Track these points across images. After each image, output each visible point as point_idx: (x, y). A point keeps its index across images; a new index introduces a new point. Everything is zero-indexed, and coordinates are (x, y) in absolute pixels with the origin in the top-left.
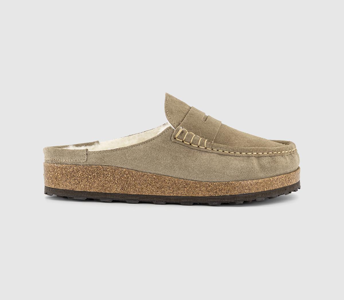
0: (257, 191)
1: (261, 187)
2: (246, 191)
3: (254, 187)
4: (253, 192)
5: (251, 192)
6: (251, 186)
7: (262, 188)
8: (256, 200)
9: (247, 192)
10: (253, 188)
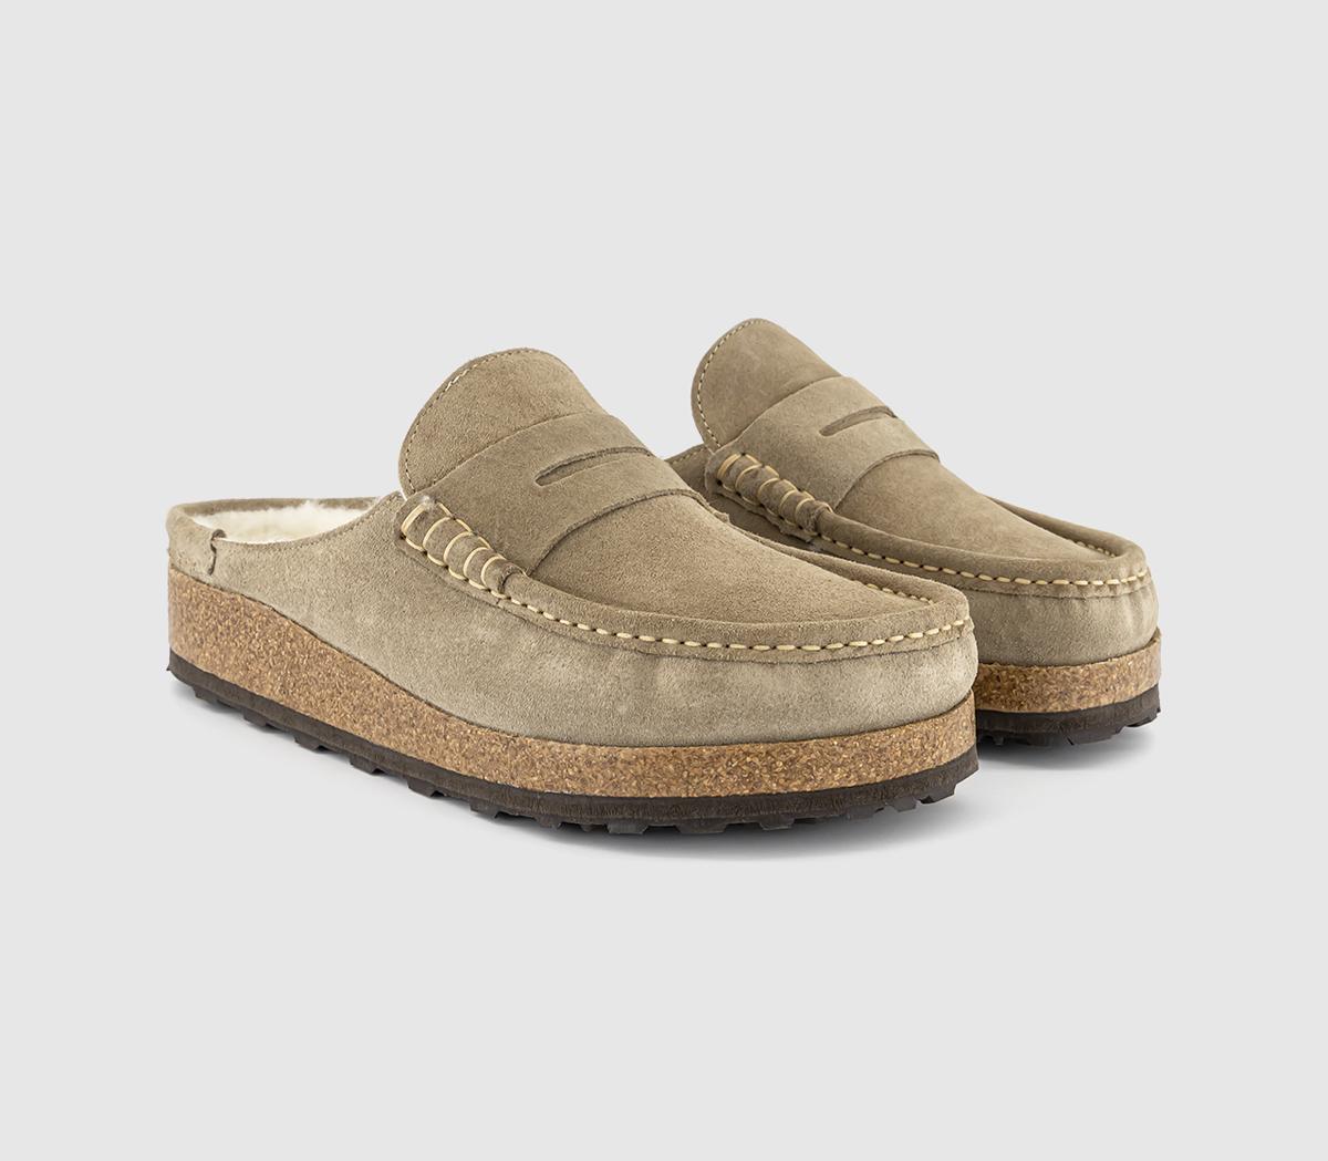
0: (611, 792)
1: (630, 782)
2: (569, 786)
3: (600, 776)
4: (596, 792)
5: (589, 792)
6: (589, 770)
7: (634, 784)
8: (606, 826)
9: (573, 787)
10: (596, 777)
